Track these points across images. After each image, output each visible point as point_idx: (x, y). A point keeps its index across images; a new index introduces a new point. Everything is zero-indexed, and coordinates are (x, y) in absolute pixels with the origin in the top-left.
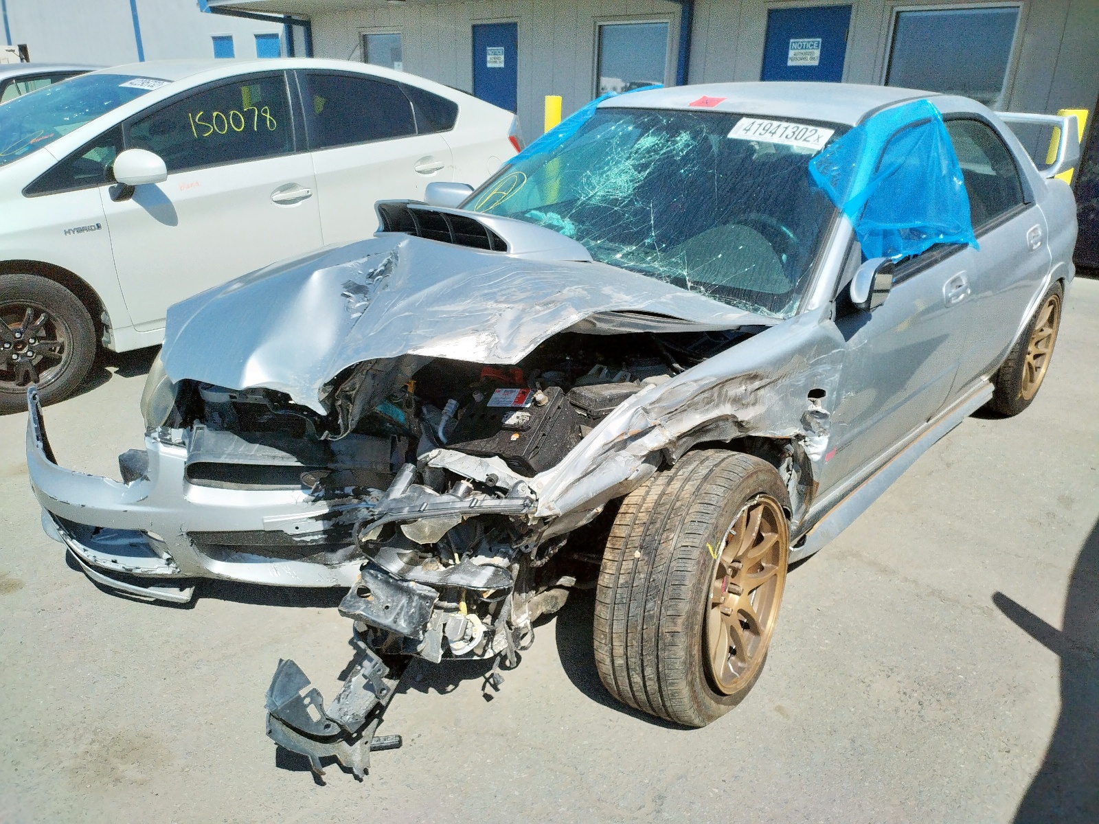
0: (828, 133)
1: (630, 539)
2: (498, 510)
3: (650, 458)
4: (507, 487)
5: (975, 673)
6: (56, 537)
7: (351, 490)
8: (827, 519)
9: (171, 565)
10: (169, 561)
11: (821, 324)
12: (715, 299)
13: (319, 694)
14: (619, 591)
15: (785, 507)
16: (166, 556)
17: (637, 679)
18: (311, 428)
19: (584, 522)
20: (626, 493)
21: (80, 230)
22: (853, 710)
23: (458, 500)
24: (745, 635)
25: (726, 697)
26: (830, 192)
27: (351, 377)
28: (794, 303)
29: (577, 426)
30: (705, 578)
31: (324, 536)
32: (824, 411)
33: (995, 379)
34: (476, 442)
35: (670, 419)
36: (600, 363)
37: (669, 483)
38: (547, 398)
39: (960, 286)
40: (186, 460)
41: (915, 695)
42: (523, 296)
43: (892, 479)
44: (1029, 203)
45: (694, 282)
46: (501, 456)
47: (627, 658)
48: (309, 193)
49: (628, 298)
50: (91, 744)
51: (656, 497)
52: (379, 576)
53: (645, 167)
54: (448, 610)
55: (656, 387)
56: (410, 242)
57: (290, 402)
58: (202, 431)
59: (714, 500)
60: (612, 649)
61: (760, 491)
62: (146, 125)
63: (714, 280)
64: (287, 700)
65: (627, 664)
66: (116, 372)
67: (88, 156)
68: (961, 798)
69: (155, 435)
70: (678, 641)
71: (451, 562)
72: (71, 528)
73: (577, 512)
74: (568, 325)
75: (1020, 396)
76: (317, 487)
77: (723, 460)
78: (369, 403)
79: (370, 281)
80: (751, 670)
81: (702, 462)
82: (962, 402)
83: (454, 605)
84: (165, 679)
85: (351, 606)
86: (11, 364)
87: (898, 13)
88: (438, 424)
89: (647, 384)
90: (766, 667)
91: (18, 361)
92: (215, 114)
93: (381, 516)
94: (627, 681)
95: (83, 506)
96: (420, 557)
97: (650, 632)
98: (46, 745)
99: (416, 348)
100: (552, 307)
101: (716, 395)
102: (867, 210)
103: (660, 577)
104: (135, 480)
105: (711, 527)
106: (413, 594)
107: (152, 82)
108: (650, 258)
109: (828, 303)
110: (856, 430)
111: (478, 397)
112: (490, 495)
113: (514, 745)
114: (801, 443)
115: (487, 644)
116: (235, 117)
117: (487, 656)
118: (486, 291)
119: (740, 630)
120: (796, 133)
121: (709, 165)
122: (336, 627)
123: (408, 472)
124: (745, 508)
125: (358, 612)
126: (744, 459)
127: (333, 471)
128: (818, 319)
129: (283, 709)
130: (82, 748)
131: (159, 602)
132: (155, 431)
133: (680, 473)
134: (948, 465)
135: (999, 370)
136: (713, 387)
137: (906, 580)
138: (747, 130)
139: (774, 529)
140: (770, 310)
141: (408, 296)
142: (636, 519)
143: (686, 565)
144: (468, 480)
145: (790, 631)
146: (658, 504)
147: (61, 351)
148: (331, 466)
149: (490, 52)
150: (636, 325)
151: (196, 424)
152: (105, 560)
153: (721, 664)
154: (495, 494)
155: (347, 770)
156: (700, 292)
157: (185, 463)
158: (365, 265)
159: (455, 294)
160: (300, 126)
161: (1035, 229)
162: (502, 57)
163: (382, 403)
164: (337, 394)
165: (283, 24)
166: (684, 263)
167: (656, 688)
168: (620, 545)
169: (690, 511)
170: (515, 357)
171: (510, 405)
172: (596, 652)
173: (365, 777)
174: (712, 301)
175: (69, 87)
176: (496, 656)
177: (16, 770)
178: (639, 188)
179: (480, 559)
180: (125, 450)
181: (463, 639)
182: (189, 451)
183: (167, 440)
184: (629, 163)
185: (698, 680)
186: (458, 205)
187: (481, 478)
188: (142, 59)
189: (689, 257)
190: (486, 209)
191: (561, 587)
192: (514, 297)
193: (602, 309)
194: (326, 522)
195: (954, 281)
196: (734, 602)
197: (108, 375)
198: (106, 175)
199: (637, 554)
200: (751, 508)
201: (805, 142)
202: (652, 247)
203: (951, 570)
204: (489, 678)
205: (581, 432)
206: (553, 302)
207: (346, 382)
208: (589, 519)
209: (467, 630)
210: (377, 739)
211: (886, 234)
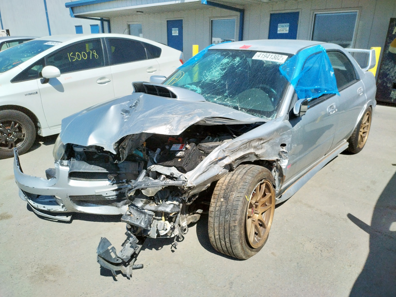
0: (286, 57)
1: (220, 195)
2: (174, 184)
3: (226, 167)
4: (177, 177)
5: (340, 240)
6: (24, 199)
7: (125, 180)
8: (289, 189)
9: (64, 208)
10: (63, 206)
11: (284, 121)
12: (248, 114)
13: (115, 248)
14: (216, 212)
15: (273, 184)
16: (62, 205)
17: (223, 243)
18: (111, 159)
19: (204, 189)
20: (218, 179)
21: (30, 94)
22: (298, 253)
23: (161, 181)
24: (261, 228)
25: (254, 249)
26: (286, 76)
27: (124, 141)
28: (275, 114)
29: (201, 156)
30: (245, 207)
31: (116, 197)
32: (286, 151)
33: (349, 141)
34: (167, 162)
35: (232, 154)
36: (209, 136)
37: (232, 176)
38: (190, 147)
39: (333, 108)
40: (69, 171)
41: (319, 248)
42: (181, 112)
43: (312, 175)
44: (358, 80)
45: (241, 108)
46: (175, 167)
47: (219, 236)
48: (110, 80)
49: (217, 113)
50: (37, 269)
51: (228, 180)
52: (135, 208)
53: (224, 69)
54: (158, 220)
55: (227, 143)
56: (144, 96)
57: (104, 150)
58: (74, 161)
59: (248, 181)
60: (214, 233)
61: (264, 178)
62: (53, 57)
63: (248, 107)
64: (104, 250)
65: (220, 238)
66: (43, 144)
67: (33, 68)
68: (334, 281)
69: (58, 163)
70: (236, 229)
71: (159, 203)
72: (29, 195)
73: (201, 186)
74: (196, 122)
75: (358, 146)
76: (113, 180)
77: (251, 167)
78: (131, 149)
79: (130, 109)
80: (263, 240)
81: (244, 168)
82: (337, 149)
83: (160, 218)
84: (62, 247)
85: (125, 218)
86: (6, 141)
87: (315, 14)
88: (154, 157)
89: (224, 142)
90: (268, 239)
91: (9, 140)
92: (77, 53)
93: (135, 187)
94: (220, 244)
95: (33, 187)
96: (149, 202)
97: (227, 226)
98: (21, 269)
99: (146, 130)
100: (191, 116)
101: (248, 146)
102: (299, 83)
103: (230, 207)
104: (51, 178)
105: (247, 190)
106: (146, 214)
107: (55, 43)
108: (226, 100)
109: (286, 114)
110: (298, 158)
111: (167, 147)
112: (172, 180)
113: (182, 266)
114: (279, 162)
115: (172, 232)
116: (84, 54)
117: (172, 236)
118: (169, 111)
119: (259, 227)
120: (275, 57)
121: (246, 68)
122: (121, 229)
123: (144, 172)
124: (259, 184)
125: (127, 220)
126: (258, 167)
127: (119, 174)
128: (283, 120)
129: (102, 254)
130: (34, 270)
131: (60, 221)
132: (58, 161)
133: (236, 172)
134: (333, 171)
135: (350, 137)
136: (247, 143)
137: (317, 210)
138: (259, 56)
139: (270, 192)
140: (267, 117)
141: (143, 113)
142: (221, 188)
143: (239, 203)
144: (164, 175)
145: (277, 227)
146: (229, 183)
147: (24, 136)
148: (118, 172)
149: (173, 30)
150: (220, 122)
151: (72, 159)
152: (41, 207)
153: (252, 238)
154: (173, 179)
155: (125, 275)
156: (243, 111)
157: (68, 172)
158: (129, 104)
159: (158, 113)
160: (106, 57)
161: (360, 89)
162: (178, 32)
163: (135, 150)
164: (120, 147)
165: (100, 21)
166: (238, 101)
167: (230, 245)
168: (216, 197)
169: (240, 185)
170: (179, 133)
171: (178, 150)
172: (209, 234)
173: (131, 278)
174: (247, 114)
175: (26, 44)
176: (175, 236)
177: (12, 278)
178: (222, 76)
179: (169, 202)
180: (47, 169)
181: (163, 229)
182: (70, 168)
183: (62, 164)
184: (218, 68)
185: (244, 243)
186: (161, 83)
187: (168, 174)
188: (50, 35)
189: (239, 99)
190: (170, 84)
191: (197, 213)
192: (178, 113)
193: (208, 116)
194: (117, 192)
195: (330, 107)
196: (257, 217)
197: (40, 145)
198: (39, 75)
199: (222, 200)
200: (261, 184)
201: (278, 60)
202: (227, 96)
203: (333, 206)
204: (173, 245)
205: (202, 158)
206: (191, 114)
207: (123, 143)
208: (206, 188)
209: (165, 227)
210: (135, 265)
211: (306, 91)
